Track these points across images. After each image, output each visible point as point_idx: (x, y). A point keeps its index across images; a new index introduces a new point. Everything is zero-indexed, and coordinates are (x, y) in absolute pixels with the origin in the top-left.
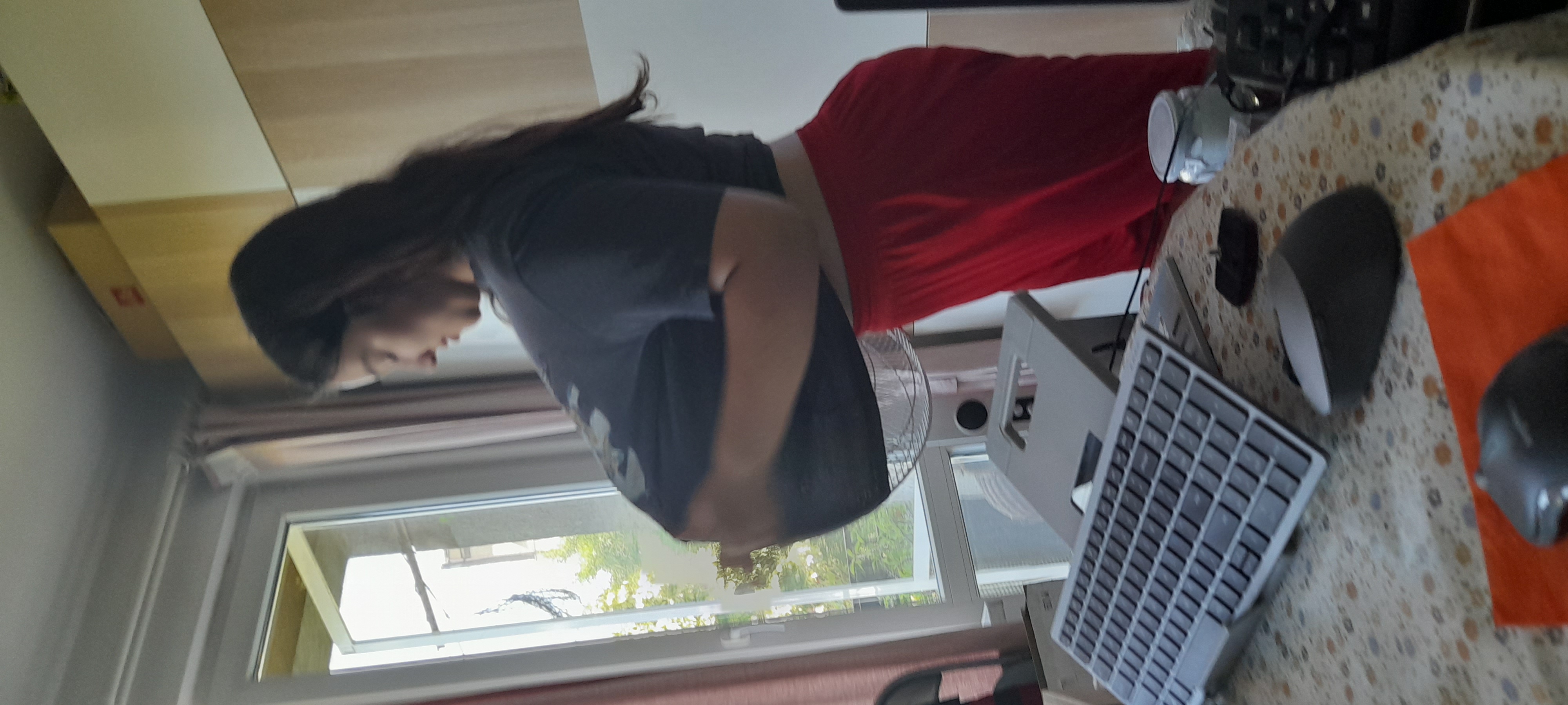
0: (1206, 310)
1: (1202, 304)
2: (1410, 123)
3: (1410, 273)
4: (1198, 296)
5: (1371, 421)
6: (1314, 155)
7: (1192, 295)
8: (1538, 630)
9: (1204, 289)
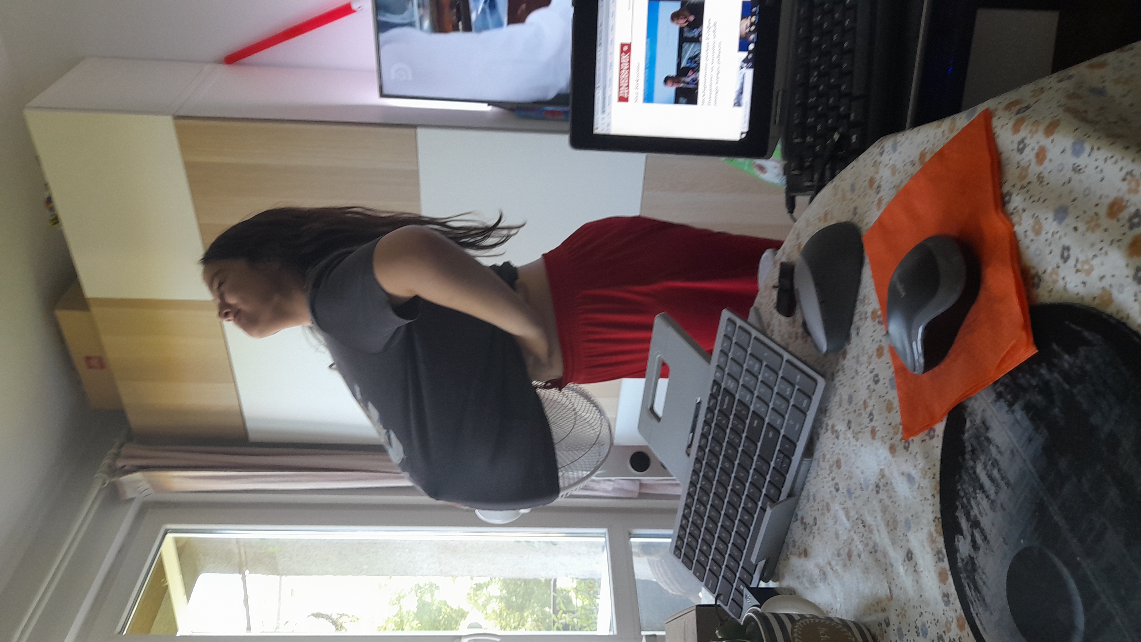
0: (772, 331)
1: (771, 327)
2: (868, 178)
3: (867, 260)
4: (769, 325)
5: (849, 356)
6: (826, 215)
7: (766, 324)
8: (922, 435)
9: (772, 319)
